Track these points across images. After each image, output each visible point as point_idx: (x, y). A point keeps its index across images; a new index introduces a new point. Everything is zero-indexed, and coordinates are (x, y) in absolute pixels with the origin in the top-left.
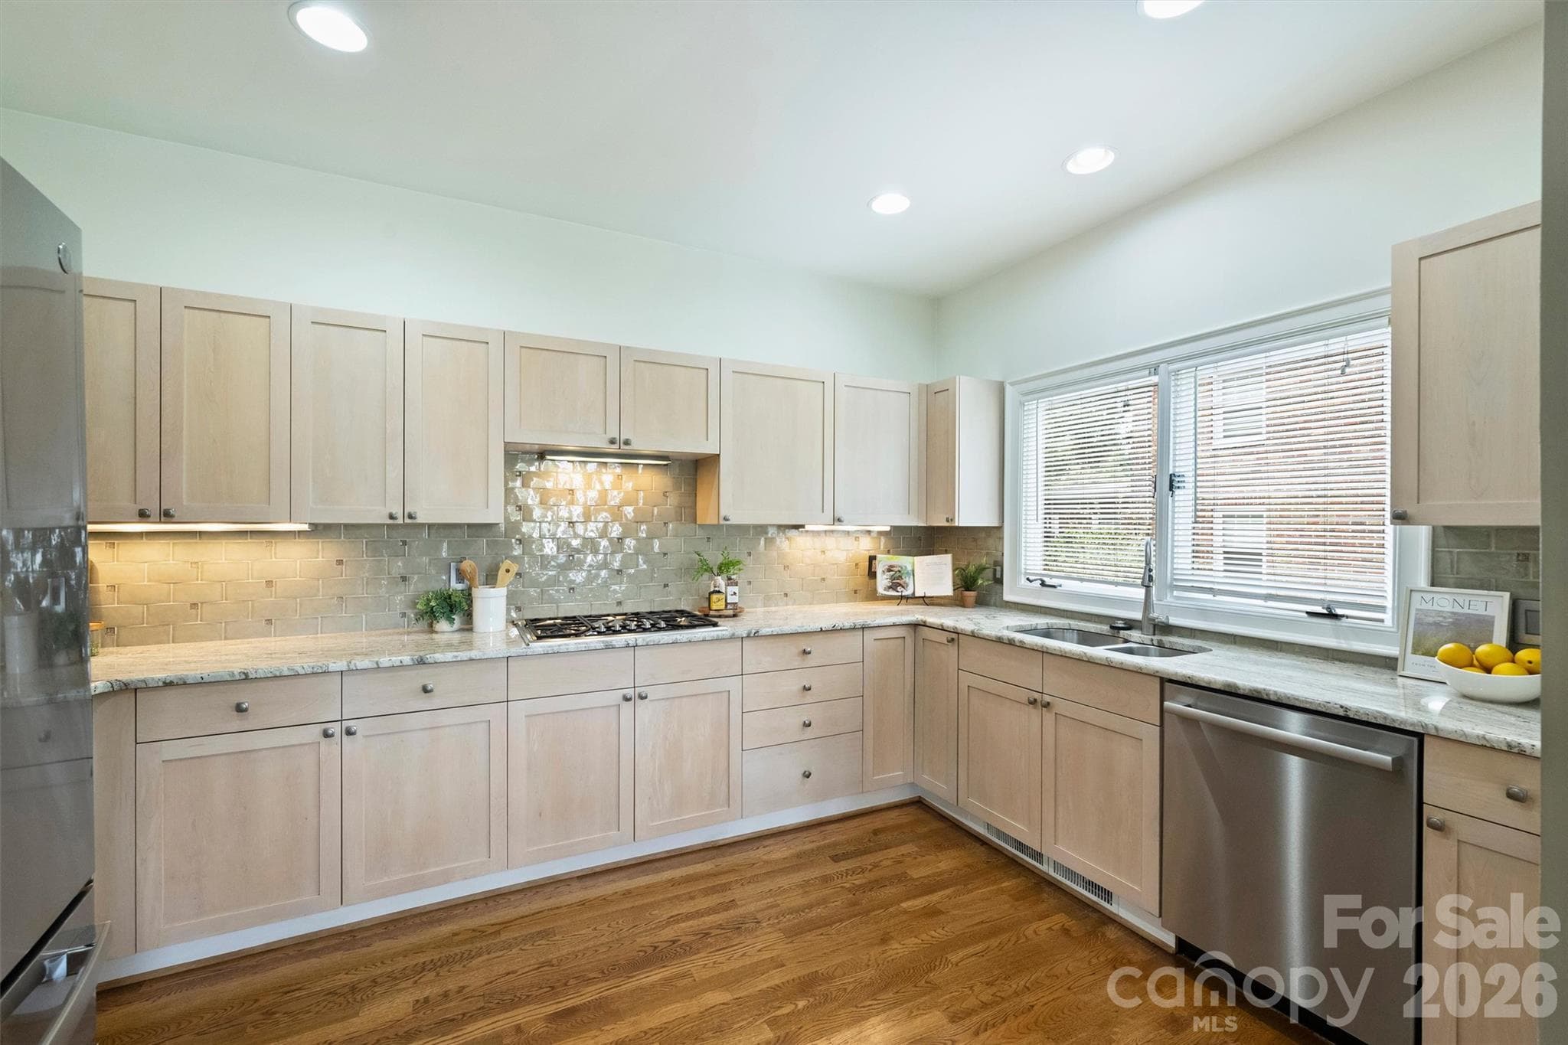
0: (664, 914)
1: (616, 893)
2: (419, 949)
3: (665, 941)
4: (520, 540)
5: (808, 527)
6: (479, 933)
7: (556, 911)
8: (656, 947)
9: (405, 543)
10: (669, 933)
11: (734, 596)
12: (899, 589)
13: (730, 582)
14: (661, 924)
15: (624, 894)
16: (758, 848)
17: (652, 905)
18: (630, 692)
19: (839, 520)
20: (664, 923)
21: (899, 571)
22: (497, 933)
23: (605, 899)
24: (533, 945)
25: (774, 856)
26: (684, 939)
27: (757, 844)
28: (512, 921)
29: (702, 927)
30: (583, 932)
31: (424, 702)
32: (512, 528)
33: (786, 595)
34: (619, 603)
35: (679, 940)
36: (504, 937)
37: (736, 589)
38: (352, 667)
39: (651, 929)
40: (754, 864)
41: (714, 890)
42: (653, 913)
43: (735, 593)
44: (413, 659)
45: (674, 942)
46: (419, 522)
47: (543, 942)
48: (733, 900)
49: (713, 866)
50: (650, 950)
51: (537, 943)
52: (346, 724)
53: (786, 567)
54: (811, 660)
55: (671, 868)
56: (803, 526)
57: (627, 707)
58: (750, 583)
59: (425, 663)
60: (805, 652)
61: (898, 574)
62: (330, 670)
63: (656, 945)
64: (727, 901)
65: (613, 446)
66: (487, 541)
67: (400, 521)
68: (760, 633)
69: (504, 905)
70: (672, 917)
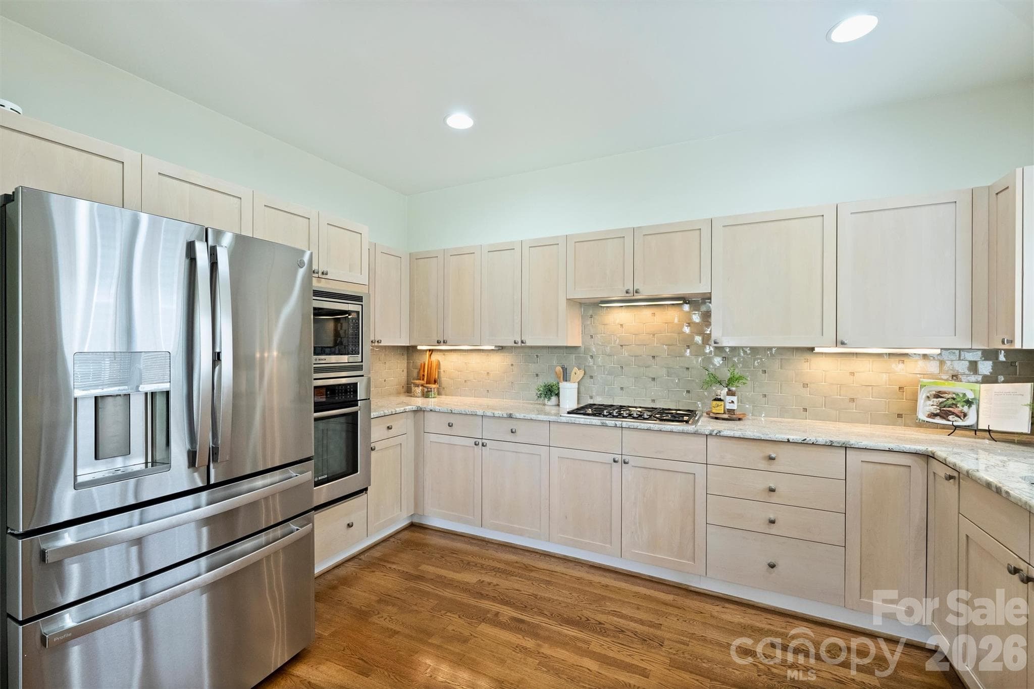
0: (611, 606)
1: (600, 583)
2: (500, 561)
3: (596, 620)
4: (592, 356)
5: (817, 350)
6: (527, 568)
7: (563, 576)
8: (588, 620)
9: (537, 356)
10: (601, 618)
11: (732, 404)
12: (950, 417)
13: (731, 393)
14: (604, 611)
15: (603, 586)
16: (718, 606)
17: (610, 599)
18: (618, 458)
19: (843, 343)
20: (607, 611)
21: (954, 399)
22: (532, 571)
23: (591, 583)
24: (538, 584)
25: (724, 616)
26: (607, 626)
27: (718, 603)
28: (541, 569)
29: (624, 626)
30: (563, 591)
31: (510, 437)
32: (587, 350)
33: (805, 410)
34: (653, 401)
35: (604, 624)
36: (533, 574)
37: (735, 399)
38: (485, 414)
39: (596, 610)
40: (701, 613)
41: (656, 612)
42: (607, 603)
43: (733, 402)
44: (507, 414)
45: (600, 623)
46: (527, 345)
47: (544, 586)
48: (661, 625)
49: (672, 599)
50: (584, 619)
51: (540, 585)
52: (484, 441)
53: (805, 385)
54: (775, 467)
55: (644, 586)
56: (812, 349)
57: (616, 467)
58: (765, 396)
59: (512, 418)
60: (771, 459)
61: (950, 402)
62: (478, 414)
63: (590, 619)
64: (656, 622)
65: (627, 295)
66: (575, 356)
67: (519, 344)
68: (722, 434)
69: (547, 561)
70: (615, 611)
